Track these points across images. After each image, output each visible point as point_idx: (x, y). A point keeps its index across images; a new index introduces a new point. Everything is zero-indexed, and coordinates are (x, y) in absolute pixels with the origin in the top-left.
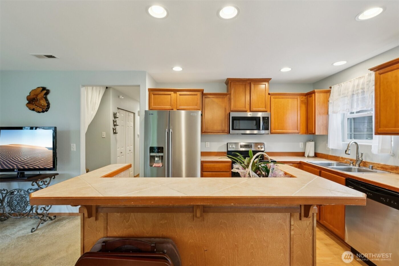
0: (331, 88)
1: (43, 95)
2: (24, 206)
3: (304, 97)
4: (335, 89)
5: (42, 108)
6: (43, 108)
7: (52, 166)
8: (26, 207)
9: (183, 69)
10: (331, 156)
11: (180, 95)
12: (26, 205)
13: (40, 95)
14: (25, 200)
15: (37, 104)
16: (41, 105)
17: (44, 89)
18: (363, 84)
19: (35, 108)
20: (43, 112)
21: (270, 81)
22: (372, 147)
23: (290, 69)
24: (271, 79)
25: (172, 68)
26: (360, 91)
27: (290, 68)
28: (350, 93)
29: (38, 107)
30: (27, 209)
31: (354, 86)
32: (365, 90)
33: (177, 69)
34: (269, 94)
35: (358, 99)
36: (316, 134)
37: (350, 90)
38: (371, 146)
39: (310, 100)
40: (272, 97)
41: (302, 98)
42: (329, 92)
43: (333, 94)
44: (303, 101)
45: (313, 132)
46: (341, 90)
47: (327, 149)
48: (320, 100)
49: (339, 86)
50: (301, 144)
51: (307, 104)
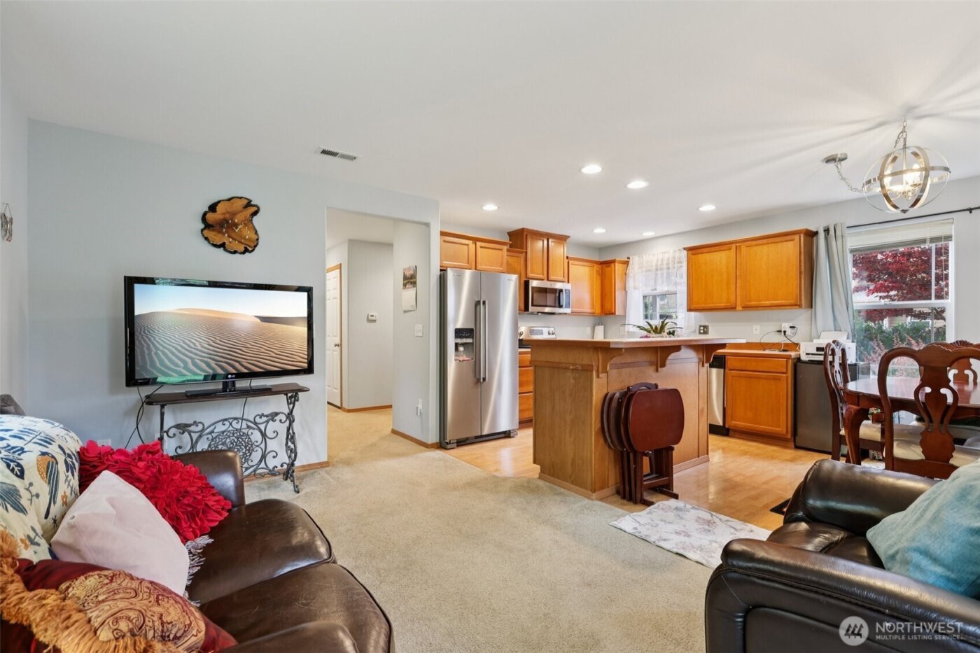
0: (629, 258)
1: (248, 216)
2: (245, 453)
3: (599, 266)
4: (635, 261)
5: (245, 244)
6: (248, 243)
7: (306, 365)
8: (250, 455)
9: (499, 208)
11: (481, 247)
12: (249, 450)
13: (241, 214)
14: (246, 440)
15: (233, 235)
16: (245, 238)
17: (249, 204)
18: (668, 259)
19: (227, 243)
20: (246, 251)
21: (568, 240)
23: (605, 230)
24: (569, 237)
25: (482, 207)
26: (665, 266)
28: (654, 268)
29: (235, 240)
30: (251, 458)
31: (657, 261)
32: (671, 266)
33: (490, 207)
34: (567, 258)
35: (662, 274)
36: (617, 313)
37: (654, 264)
39: (607, 270)
40: (571, 262)
41: (596, 267)
42: (627, 263)
43: (633, 266)
44: (597, 271)
45: (612, 312)
46: (642, 263)
47: (621, 333)
48: (619, 272)
49: (640, 258)
50: (588, 330)
51: (603, 276)
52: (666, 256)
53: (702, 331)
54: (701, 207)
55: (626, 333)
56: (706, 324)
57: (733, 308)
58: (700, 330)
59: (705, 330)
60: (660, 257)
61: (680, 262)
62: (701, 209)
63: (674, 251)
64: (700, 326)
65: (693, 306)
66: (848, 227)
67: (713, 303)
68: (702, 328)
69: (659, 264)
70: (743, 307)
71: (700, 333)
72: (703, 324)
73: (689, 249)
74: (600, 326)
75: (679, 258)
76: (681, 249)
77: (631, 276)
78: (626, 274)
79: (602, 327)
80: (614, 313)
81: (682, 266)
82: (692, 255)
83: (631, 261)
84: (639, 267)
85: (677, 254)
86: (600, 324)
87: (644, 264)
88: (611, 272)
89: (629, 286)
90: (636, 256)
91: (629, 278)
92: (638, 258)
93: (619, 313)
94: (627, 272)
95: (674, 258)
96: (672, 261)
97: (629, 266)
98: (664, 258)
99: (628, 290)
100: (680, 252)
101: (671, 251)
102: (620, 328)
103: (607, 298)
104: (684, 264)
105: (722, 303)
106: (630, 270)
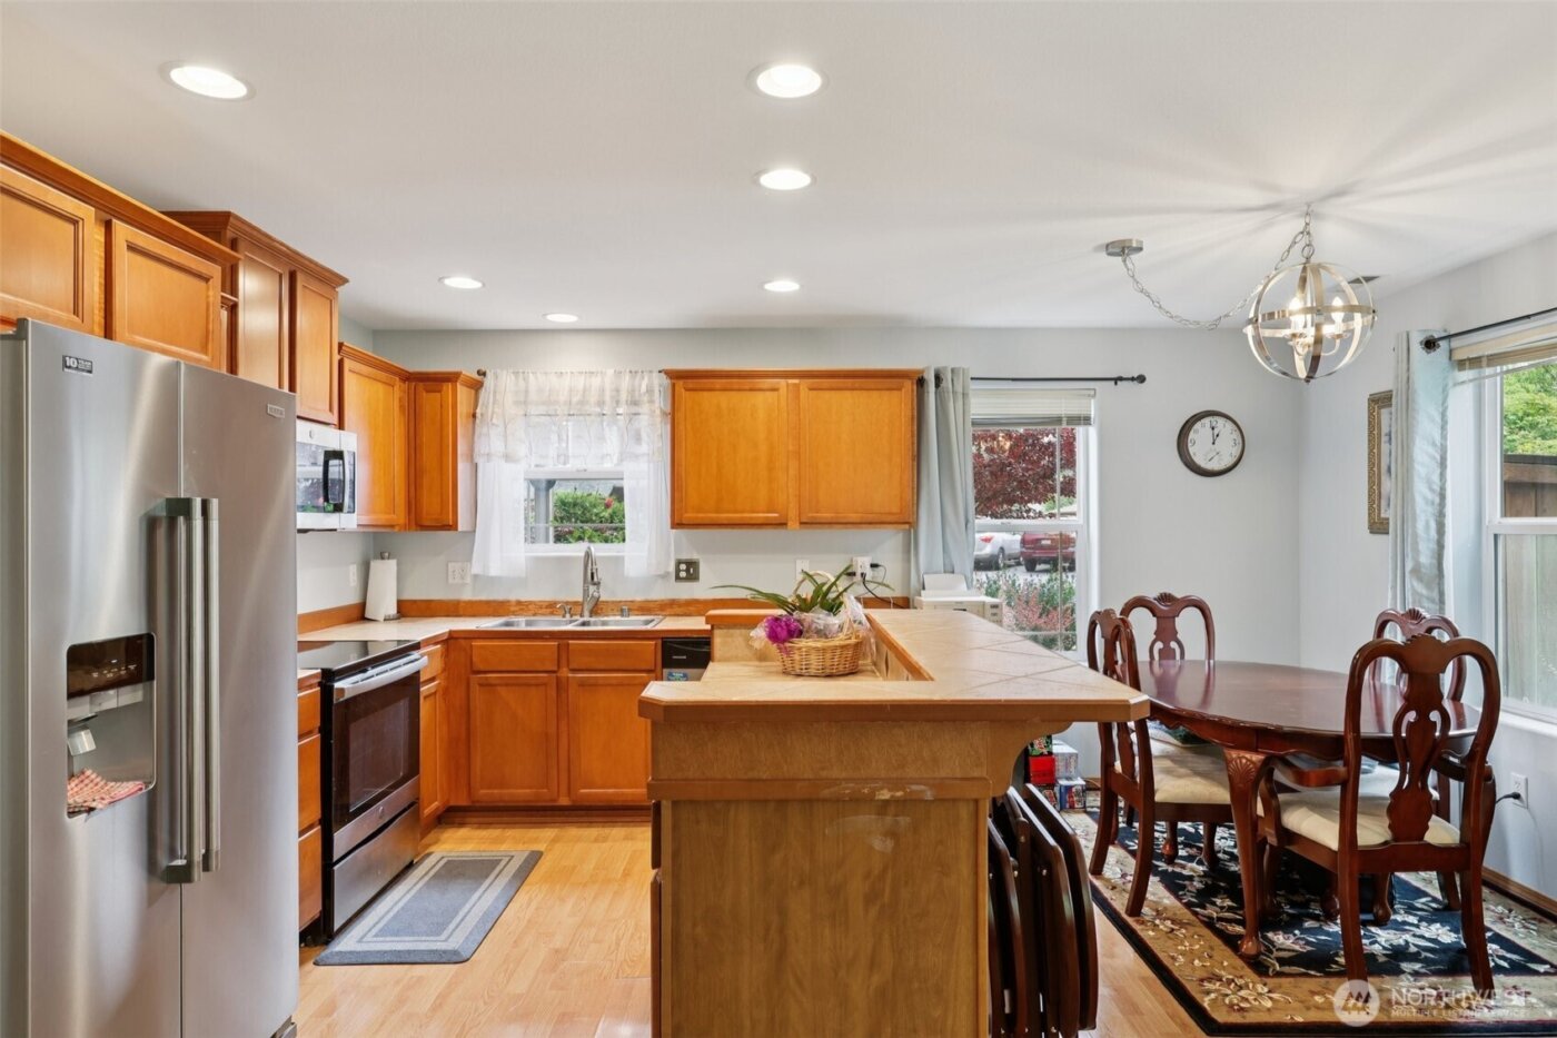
0: (482, 374)
3: (403, 387)
4: (504, 384)
10: (471, 603)
22: (626, 559)
23: (477, 285)
24: (344, 281)
27: (475, 279)
31: (572, 391)
34: (339, 347)
36: (460, 529)
37: (563, 398)
38: (622, 558)
39: (429, 401)
40: (348, 364)
41: (399, 388)
42: (476, 386)
43: (498, 397)
44: (400, 400)
45: (445, 523)
46: (527, 392)
47: (451, 581)
48: (463, 408)
49: (517, 378)
50: (353, 574)
51: (413, 415)
52: (596, 382)
53: (683, 574)
54: (769, 282)
55: (468, 580)
56: (694, 556)
57: (781, 524)
58: (678, 571)
59: (689, 571)
60: (580, 382)
61: (635, 403)
62: (768, 287)
63: (618, 374)
64: (679, 563)
65: (689, 516)
66: (972, 379)
67: (736, 512)
68: (683, 567)
69: (575, 400)
70: (801, 523)
71: (678, 578)
72: (685, 557)
73: (676, 376)
74: (386, 561)
75: (632, 391)
76: (651, 372)
77: (493, 424)
78: (474, 416)
79: (392, 564)
80: (453, 527)
81: (639, 414)
82: (687, 390)
83: (489, 382)
84: (517, 403)
85: (626, 382)
86: (387, 554)
87: (533, 396)
88: (441, 406)
89: (487, 452)
90: (505, 372)
91: (485, 430)
92: (513, 377)
93: (463, 525)
94: (478, 411)
95: (618, 391)
96: (612, 397)
97: (483, 393)
98: (591, 386)
99: (481, 462)
100: (646, 379)
101: (610, 372)
102: (450, 565)
103: (426, 481)
104: (645, 409)
105: (758, 512)
106: (487, 407)
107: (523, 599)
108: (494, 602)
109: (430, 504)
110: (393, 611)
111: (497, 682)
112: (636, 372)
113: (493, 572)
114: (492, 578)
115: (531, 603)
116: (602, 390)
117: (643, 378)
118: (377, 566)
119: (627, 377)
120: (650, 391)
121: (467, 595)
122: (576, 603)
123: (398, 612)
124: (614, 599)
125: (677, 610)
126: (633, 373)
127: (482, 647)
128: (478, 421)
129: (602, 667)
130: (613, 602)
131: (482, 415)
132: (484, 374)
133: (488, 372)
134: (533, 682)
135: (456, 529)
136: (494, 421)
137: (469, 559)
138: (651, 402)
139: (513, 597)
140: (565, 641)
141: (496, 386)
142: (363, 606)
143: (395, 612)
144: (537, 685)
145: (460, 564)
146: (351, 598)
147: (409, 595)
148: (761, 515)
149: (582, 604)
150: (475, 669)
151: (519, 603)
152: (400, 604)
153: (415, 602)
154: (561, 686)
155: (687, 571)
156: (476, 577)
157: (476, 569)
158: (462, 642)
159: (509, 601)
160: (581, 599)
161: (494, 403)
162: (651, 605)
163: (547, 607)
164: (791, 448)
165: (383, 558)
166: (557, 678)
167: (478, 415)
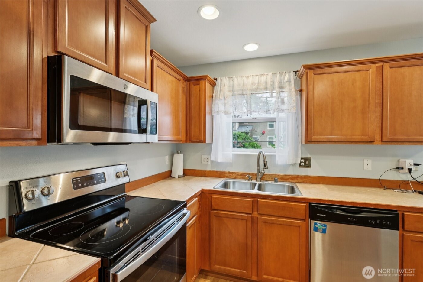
4: (224, 83)
10: (211, 172)
22: (277, 156)
34: (151, 53)
37: (249, 87)
38: (274, 156)
41: (183, 84)
42: (213, 85)
43: (222, 88)
44: (183, 88)
45: (201, 140)
46: (233, 86)
47: (203, 162)
48: (208, 94)
49: (229, 81)
50: (167, 159)
51: (189, 94)
52: (263, 79)
53: (303, 164)
55: (209, 163)
56: (308, 156)
57: (370, 142)
58: (300, 162)
59: (306, 163)
60: (256, 79)
61: (282, 87)
63: (274, 74)
64: (301, 159)
68: (303, 161)
69: (254, 87)
70: (382, 142)
71: (300, 166)
72: (304, 156)
74: (179, 154)
75: (280, 82)
76: (290, 72)
77: (220, 99)
78: (212, 97)
79: (181, 156)
80: (204, 141)
81: (283, 92)
82: (315, 74)
83: (218, 83)
84: (229, 91)
85: (277, 77)
86: (180, 152)
87: (236, 88)
88: (200, 91)
89: (217, 111)
90: (225, 78)
91: (217, 102)
92: (228, 80)
93: (208, 141)
94: (214, 94)
95: (273, 82)
96: (271, 85)
97: (216, 88)
98: (261, 81)
99: (214, 114)
100: (287, 75)
101: (270, 74)
102: (202, 156)
103: (193, 122)
104: (287, 89)
105: (356, 135)
106: (217, 92)
107: (231, 171)
108: (220, 172)
109: (194, 132)
110: (181, 173)
111: (223, 216)
112: (282, 73)
113: (219, 160)
114: (219, 162)
115: (234, 173)
116: (266, 83)
117: (285, 75)
118: (176, 156)
119: (278, 75)
120: (289, 81)
121: (209, 169)
122: (253, 174)
123: (184, 174)
124: (270, 174)
125: (300, 180)
126: (281, 73)
127: (216, 198)
128: (214, 98)
129: (276, 214)
130: (269, 175)
131: (215, 96)
132: (216, 79)
133: (218, 78)
134: (241, 218)
135: (205, 142)
136: (220, 98)
137: (210, 154)
138: (290, 85)
139: (227, 170)
140: (256, 199)
141: (221, 85)
142: (171, 171)
143: (183, 174)
144: (242, 219)
145: (206, 156)
146: (166, 169)
147: (188, 167)
148: (357, 137)
149: (256, 175)
150: (213, 208)
151: (229, 173)
152: (184, 170)
153: (190, 170)
154: (254, 221)
155: (305, 162)
156: (212, 162)
157: (213, 158)
158: (207, 194)
159: (225, 172)
160: (255, 172)
161: (220, 91)
162: (287, 177)
163: (240, 175)
164: (377, 101)
165: (178, 153)
166: (252, 216)
167: (214, 96)
